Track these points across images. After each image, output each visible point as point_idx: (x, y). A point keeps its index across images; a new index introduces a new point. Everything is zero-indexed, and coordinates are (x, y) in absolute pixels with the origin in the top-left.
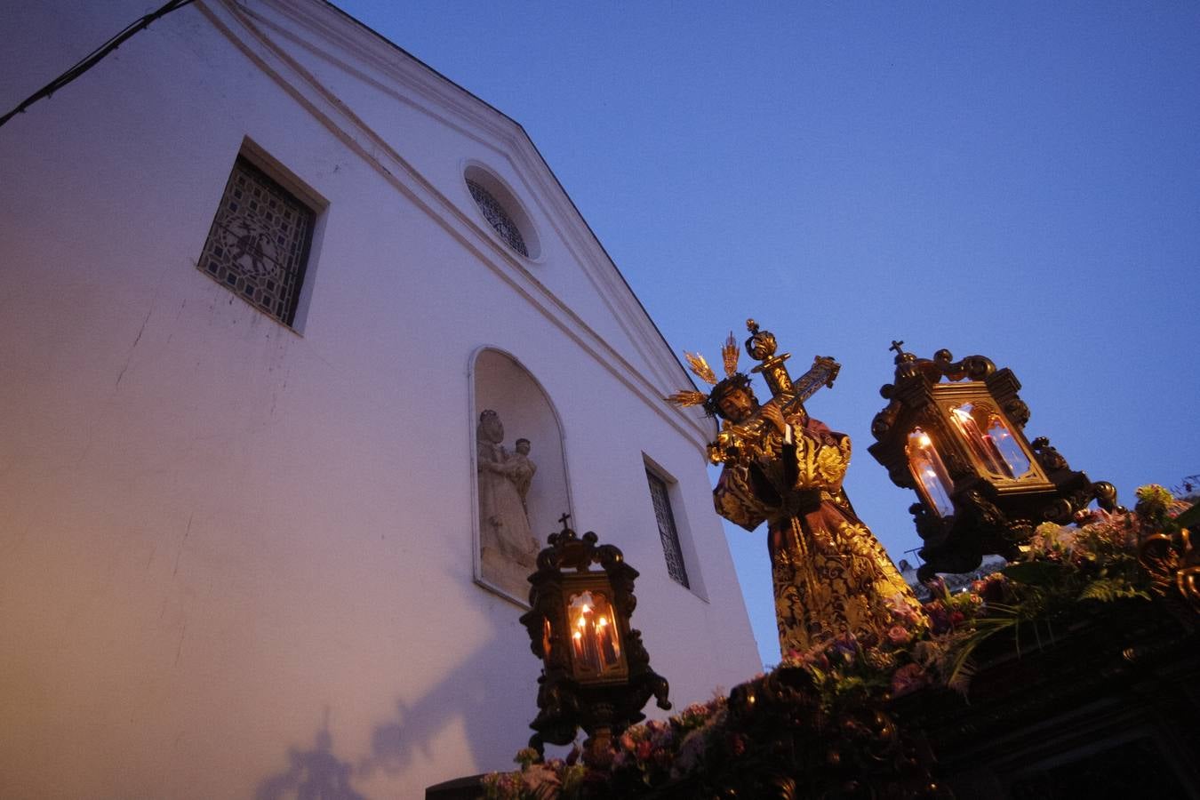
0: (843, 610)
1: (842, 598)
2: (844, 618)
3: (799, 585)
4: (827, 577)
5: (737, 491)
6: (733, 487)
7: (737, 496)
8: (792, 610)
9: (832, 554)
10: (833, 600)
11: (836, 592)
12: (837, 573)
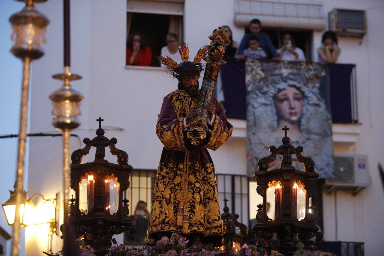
0: (195, 209)
1: (196, 203)
2: (194, 213)
3: (176, 184)
4: (192, 189)
5: (176, 135)
6: (175, 130)
7: (175, 137)
8: (170, 196)
9: (199, 179)
10: (191, 202)
11: (195, 199)
12: (198, 190)
